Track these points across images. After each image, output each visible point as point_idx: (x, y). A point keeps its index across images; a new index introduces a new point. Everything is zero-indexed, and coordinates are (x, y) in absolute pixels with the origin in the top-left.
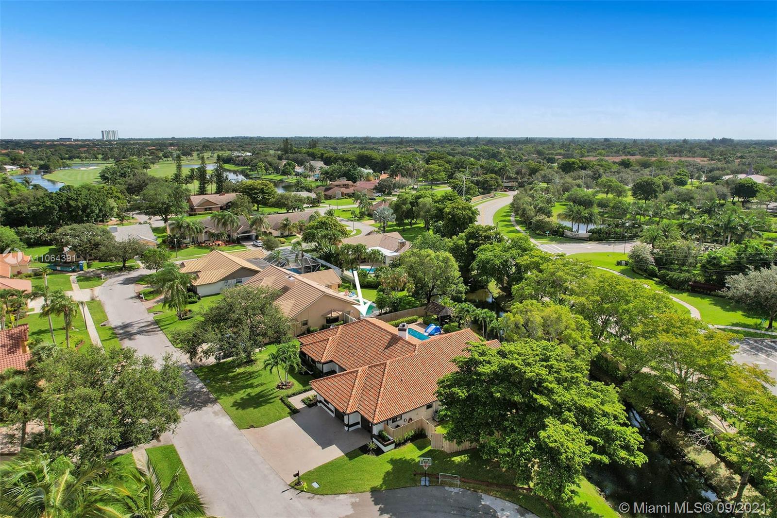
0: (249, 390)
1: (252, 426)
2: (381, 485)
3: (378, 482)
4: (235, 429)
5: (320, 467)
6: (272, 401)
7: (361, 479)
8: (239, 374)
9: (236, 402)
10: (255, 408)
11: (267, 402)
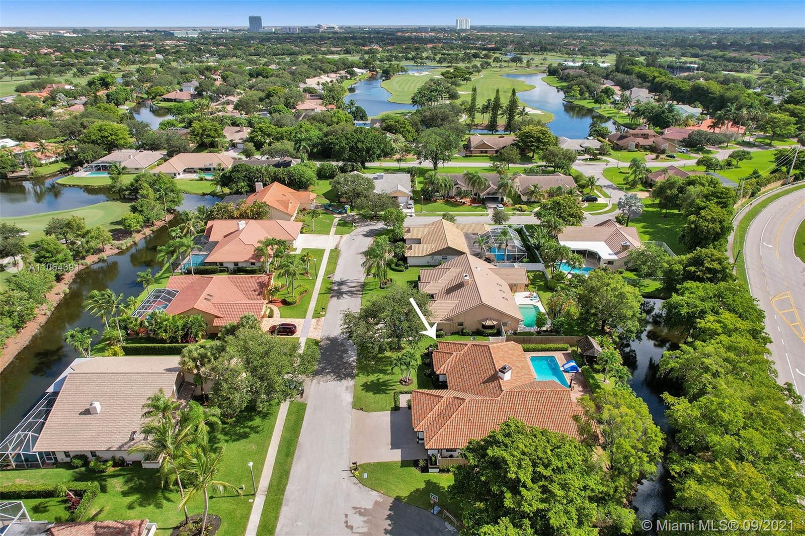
0: (381, 376)
1: (361, 409)
2: (405, 498)
3: (405, 493)
4: (350, 406)
5: (378, 463)
6: (388, 392)
7: (396, 486)
8: (386, 357)
9: (366, 383)
10: (374, 393)
11: (384, 392)
